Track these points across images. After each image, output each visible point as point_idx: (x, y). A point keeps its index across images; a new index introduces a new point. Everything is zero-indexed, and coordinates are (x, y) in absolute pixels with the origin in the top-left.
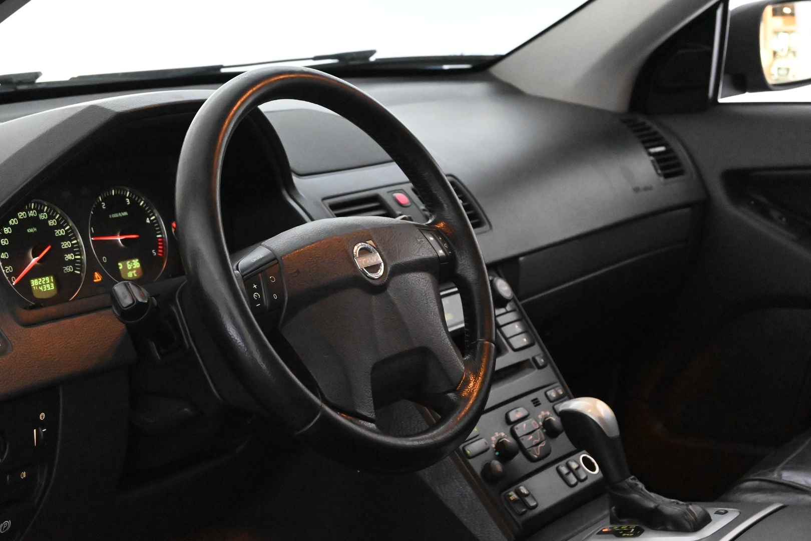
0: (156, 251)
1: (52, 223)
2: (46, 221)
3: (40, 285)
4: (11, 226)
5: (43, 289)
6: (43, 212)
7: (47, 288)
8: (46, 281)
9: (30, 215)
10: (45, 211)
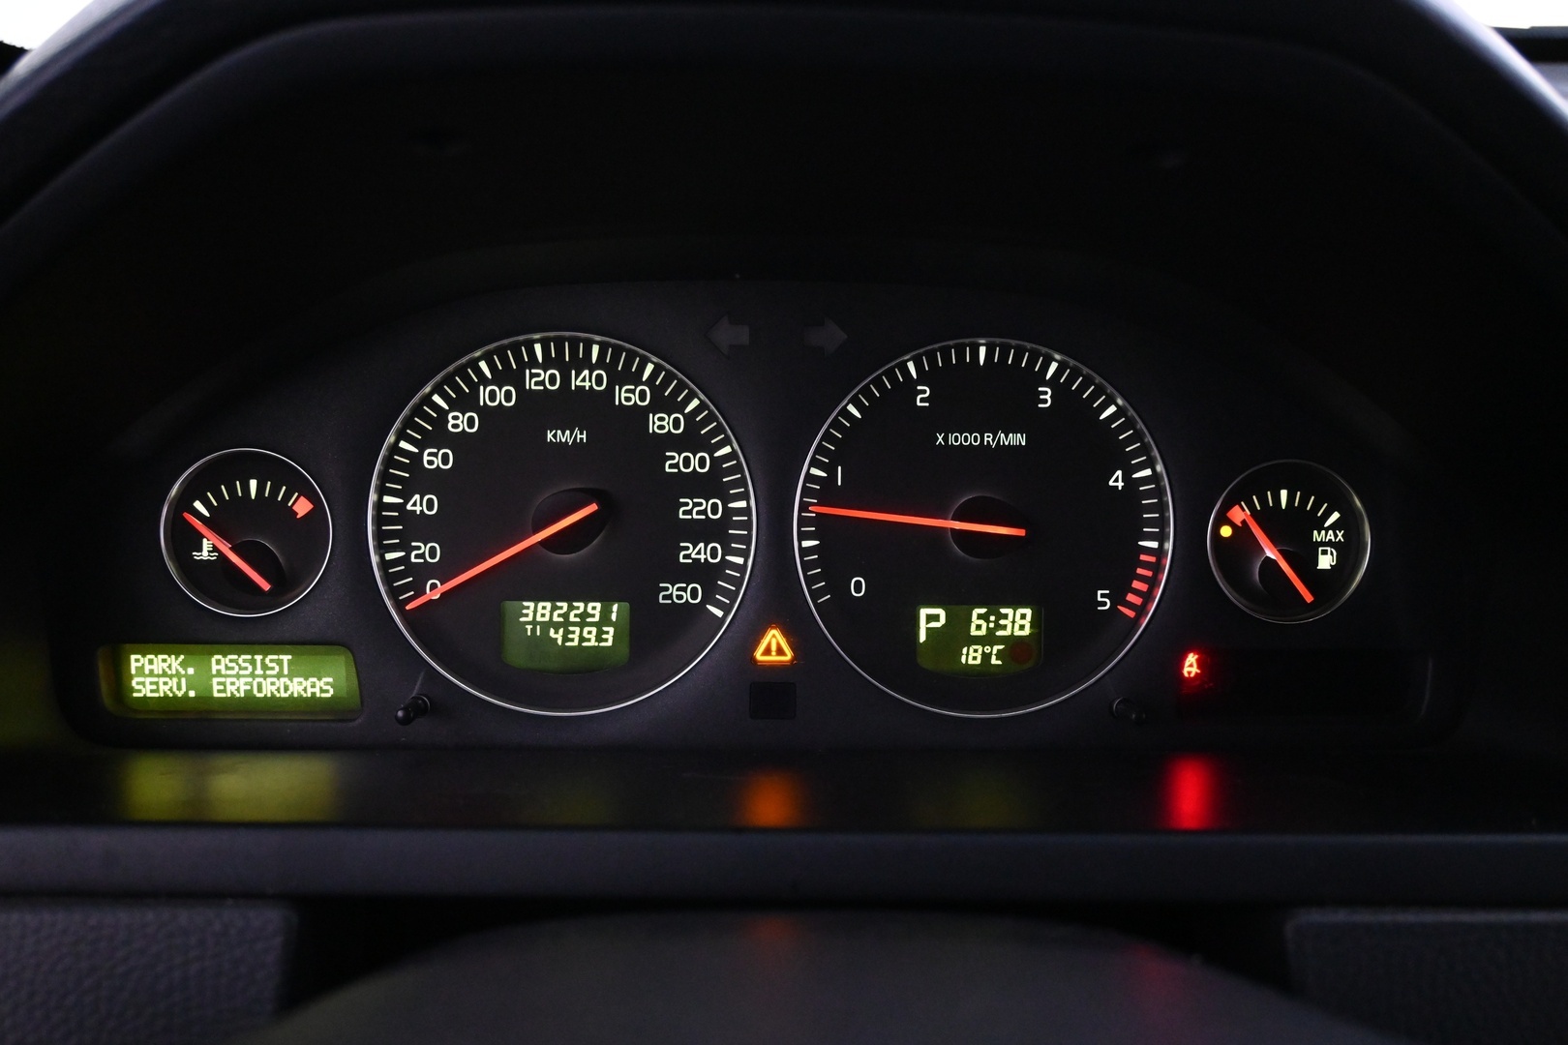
0: (1117, 598)
1: (660, 424)
2: (639, 415)
3: (557, 626)
4: (484, 411)
5: (565, 639)
6: (638, 381)
7: (582, 639)
8: (585, 615)
9: (576, 383)
10: (645, 377)
